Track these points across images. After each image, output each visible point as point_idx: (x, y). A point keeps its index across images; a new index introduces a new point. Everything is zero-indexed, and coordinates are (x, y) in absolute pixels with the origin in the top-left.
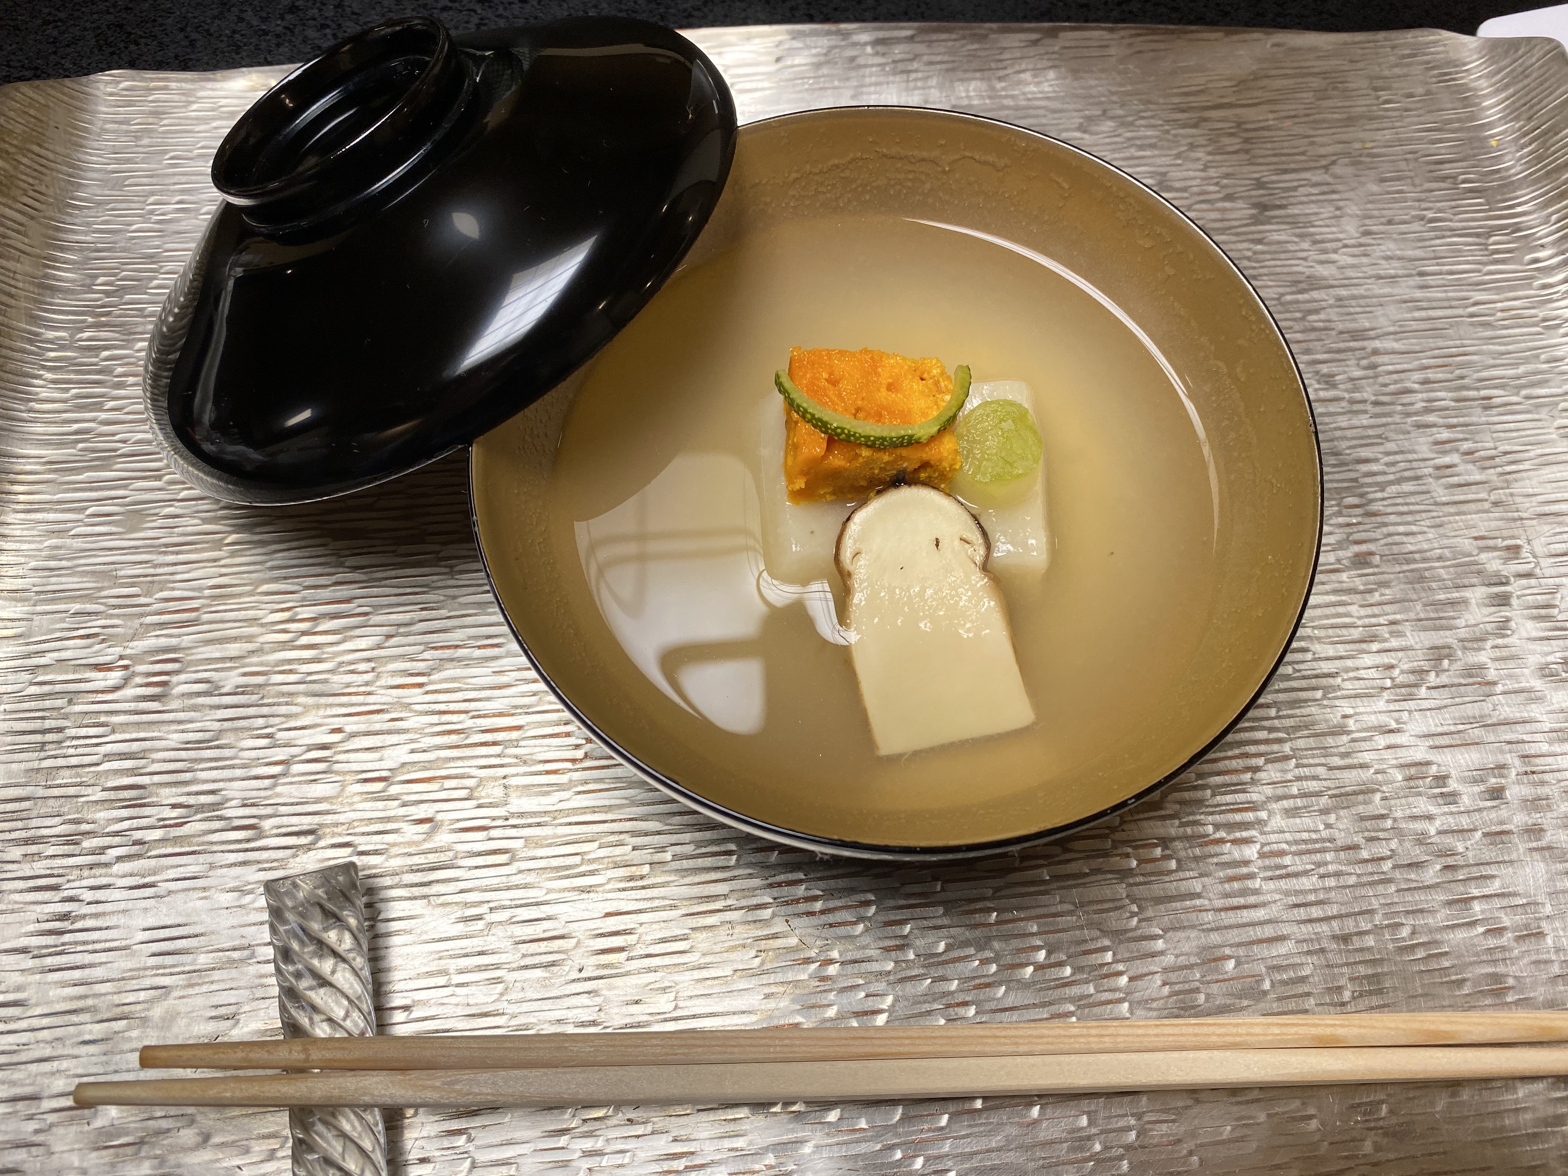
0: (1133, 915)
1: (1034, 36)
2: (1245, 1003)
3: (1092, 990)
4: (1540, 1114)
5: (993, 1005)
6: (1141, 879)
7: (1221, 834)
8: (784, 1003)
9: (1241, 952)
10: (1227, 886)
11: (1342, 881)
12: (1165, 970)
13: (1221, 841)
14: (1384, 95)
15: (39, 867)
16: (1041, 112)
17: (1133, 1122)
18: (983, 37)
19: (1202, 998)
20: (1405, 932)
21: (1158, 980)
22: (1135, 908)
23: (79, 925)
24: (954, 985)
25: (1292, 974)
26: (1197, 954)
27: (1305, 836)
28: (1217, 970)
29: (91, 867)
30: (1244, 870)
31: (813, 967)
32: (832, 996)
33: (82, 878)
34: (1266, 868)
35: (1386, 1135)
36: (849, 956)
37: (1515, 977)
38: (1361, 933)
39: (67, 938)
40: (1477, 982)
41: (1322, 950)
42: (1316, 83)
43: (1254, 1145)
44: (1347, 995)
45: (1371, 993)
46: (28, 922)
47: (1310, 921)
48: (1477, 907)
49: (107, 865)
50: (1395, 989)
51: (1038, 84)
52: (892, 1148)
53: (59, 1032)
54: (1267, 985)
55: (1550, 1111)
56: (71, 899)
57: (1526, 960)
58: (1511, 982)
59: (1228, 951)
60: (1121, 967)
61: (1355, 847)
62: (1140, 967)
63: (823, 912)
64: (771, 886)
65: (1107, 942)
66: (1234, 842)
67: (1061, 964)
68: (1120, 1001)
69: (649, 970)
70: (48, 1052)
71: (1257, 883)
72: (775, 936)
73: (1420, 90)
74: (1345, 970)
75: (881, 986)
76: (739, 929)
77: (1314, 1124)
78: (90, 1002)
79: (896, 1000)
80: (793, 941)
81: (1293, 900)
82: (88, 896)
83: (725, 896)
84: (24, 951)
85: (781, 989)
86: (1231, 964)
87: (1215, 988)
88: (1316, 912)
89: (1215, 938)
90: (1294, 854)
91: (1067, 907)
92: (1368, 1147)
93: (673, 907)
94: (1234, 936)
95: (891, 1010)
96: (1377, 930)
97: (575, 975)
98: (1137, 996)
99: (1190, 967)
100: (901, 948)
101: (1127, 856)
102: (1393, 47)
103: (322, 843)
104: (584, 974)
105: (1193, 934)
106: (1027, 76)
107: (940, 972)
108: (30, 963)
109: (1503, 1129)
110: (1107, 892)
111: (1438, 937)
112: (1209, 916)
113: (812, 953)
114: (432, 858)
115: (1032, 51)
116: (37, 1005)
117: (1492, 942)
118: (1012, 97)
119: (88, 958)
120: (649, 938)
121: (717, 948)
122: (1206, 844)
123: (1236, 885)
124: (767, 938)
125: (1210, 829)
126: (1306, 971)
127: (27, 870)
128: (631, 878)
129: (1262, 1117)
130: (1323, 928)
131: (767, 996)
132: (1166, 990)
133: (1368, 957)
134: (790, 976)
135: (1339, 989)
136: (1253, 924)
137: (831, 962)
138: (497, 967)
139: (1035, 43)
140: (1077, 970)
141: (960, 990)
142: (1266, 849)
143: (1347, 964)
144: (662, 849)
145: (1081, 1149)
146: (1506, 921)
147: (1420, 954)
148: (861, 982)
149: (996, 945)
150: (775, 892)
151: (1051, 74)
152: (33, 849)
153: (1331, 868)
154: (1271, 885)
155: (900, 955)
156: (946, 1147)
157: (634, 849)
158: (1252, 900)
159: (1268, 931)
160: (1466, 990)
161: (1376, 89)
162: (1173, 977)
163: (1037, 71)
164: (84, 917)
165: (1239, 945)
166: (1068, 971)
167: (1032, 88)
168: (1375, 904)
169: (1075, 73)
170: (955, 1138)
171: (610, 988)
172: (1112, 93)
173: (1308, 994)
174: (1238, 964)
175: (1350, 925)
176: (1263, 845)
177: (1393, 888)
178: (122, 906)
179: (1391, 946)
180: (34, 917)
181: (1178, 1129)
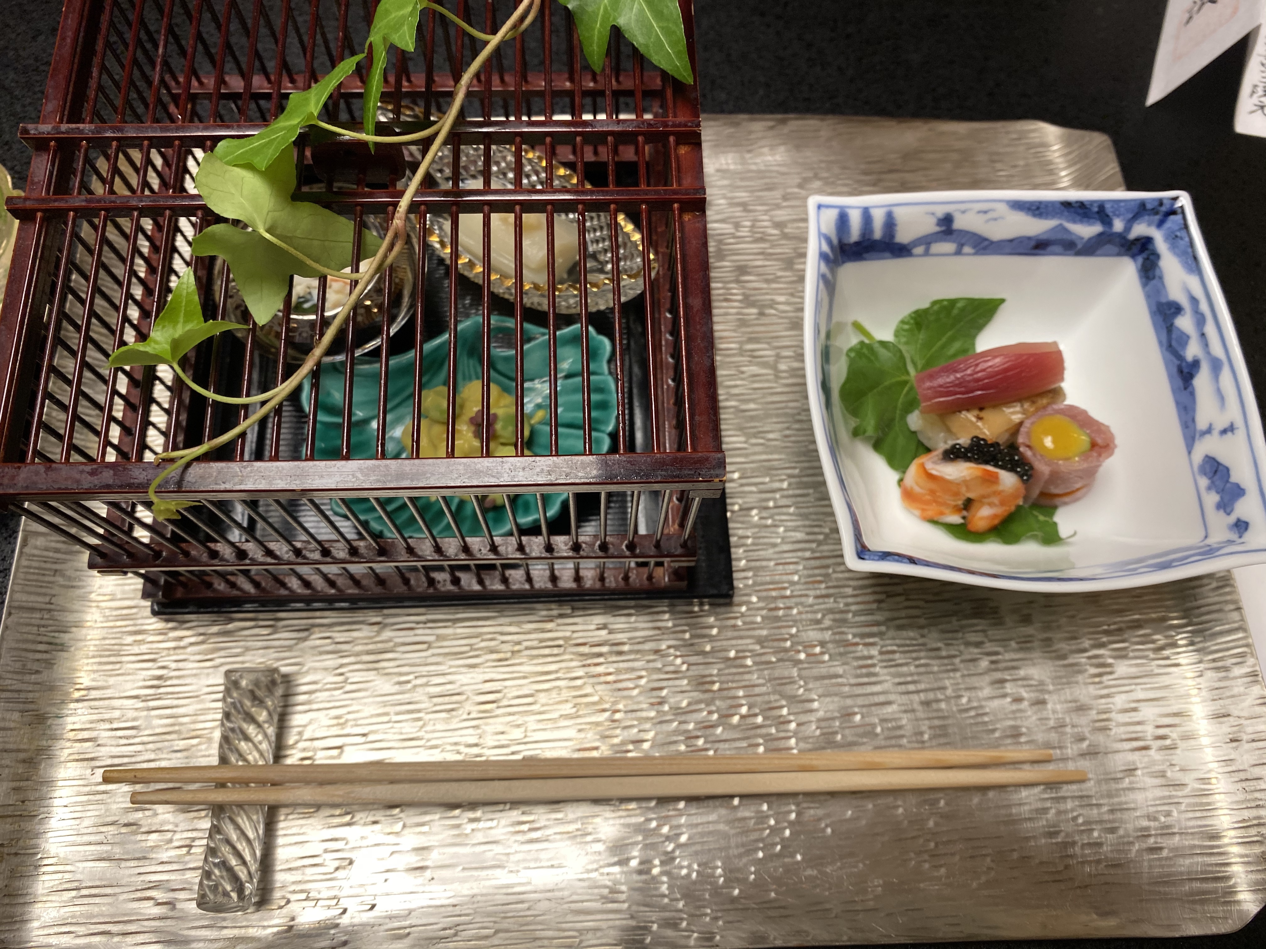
0: (800, 687)
1: (771, 124)
2: (865, 740)
3: (773, 731)
4: (1033, 807)
5: (713, 738)
6: (806, 665)
7: (857, 640)
8: (590, 735)
9: (864, 710)
10: (859, 671)
11: (929, 669)
12: (819, 720)
13: (857, 644)
14: (998, 166)
15: (144, 648)
16: (774, 174)
17: (793, 807)
18: (737, 124)
19: (839, 737)
20: (964, 700)
21: (814, 727)
22: (802, 683)
23: (168, 683)
24: (691, 726)
25: (894, 724)
26: (839, 711)
27: (908, 642)
28: (850, 721)
29: (175, 648)
30: (869, 662)
31: (607, 714)
32: (618, 731)
33: (169, 655)
34: (882, 661)
35: (942, 817)
36: (630, 708)
37: (1027, 728)
38: (938, 701)
39: (162, 690)
40: (1004, 730)
41: (913, 711)
42: (955, 156)
43: (864, 822)
44: (926, 737)
45: (940, 736)
46: (138, 681)
47: (908, 693)
48: (1008, 685)
49: (184, 648)
50: (955, 733)
51: (773, 155)
52: (650, 820)
53: (159, 745)
54: (879, 730)
55: (1039, 805)
56: (163, 667)
57: (1034, 718)
58: (1024, 730)
59: (856, 710)
60: (792, 718)
61: (938, 649)
62: (803, 718)
63: (615, 682)
64: (584, 666)
65: (784, 703)
66: (866, 645)
67: (756, 715)
68: (790, 738)
69: (510, 714)
70: (152, 756)
71: (877, 669)
72: (586, 696)
73: (1021, 163)
74: (927, 722)
75: (648, 726)
76: (564, 691)
77: (901, 810)
78: (177, 728)
79: (656, 734)
80: (596, 698)
81: (897, 680)
82: (173, 665)
83: (556, 672)
84: (136, 697)
85: (588, 727)
86: (858, 718)
87: (847, 732)
88: (911, 687)
89: (849, 702)
90: (901, 652)
91: (761, 681)
92: (931, 824)
93: (525, 678)
94: (860, 701)
95: (654, 740)
96: (947, 699)
97: (465, 716)
98: (800, 735)
99: (833, 719)
100: (660, 703)
101: (799, 652)
102: (1008, 133)
103: (313, 637)
104: (472, 716)
105: (836, 699)
106: (766, 150)
107: (683, 718)
108: (141, 705)
109: (1011, 815)
110: (786, 673)
111: (983, 703)
112: (846, 689)
113: (607, 706)
114: (380, 646)
115: (770, 133)
116: (146, 729)
117: (1015, 707)
118: (755, 164)
119: (176, 702)
120: (510, 695)
121: (551, 702)
122: (847, 645)
123: (864, 671)
124: (581, 696)
125: (850, 637)
126: (904, 722)
127: (136, 649)
128: (500, 660)
129: (870, 806)
130: (915, 698)
131: (580, 731)
132: (818, 732)
133: (940, 714)
134: (594, 719)
135: (922, 734)
136: (873, 694)
137: (618, 711)
138: (419, 711)
139: (772, 128)
140: (765, 718)
141: (695, 729)
142: (884, 649)
143: (929, 719)
144: (519, 643)
145: (763, 823)
146: (1025, 695)
147: (972, 713)
148: (635, 723)
149: (718, 703)
150: (587, 669)
151: (782, 149)
152: (139, 637)
153: (922, 661)
154: (885, 671)
155: (660, 708)
156: (683, 820)
157: (503, 642)
158: (873, 679)
159: (882, 698)
160: (997, 734)
161: (993, 161)
162: (823, 724)
163: (772, 147)
164: (171, 678)
165: (863, 706)
166: (760, 719)
167: (770, 158)
168: (947, 683)
169: (798, 147)
170: (689, 815)
171: (486, 724)
172: (821, 161)
173: (902, 736)
174: (863, 717)
175: (931, 696)
176: (882, 646)
177: (958, 674)
178: (194, 672)
179: (955, 709)
180: (142, 677)
181: (820, 812)
